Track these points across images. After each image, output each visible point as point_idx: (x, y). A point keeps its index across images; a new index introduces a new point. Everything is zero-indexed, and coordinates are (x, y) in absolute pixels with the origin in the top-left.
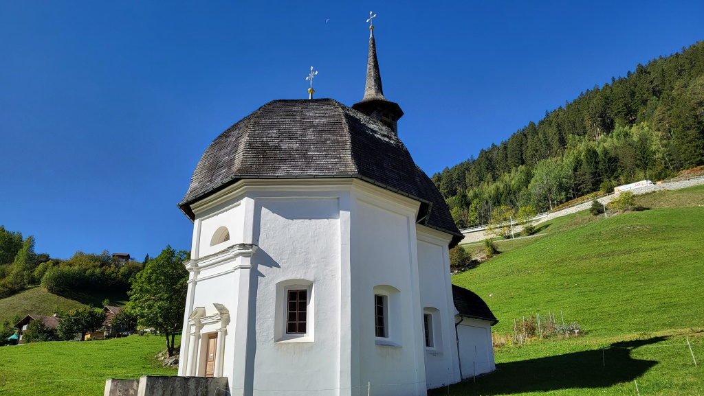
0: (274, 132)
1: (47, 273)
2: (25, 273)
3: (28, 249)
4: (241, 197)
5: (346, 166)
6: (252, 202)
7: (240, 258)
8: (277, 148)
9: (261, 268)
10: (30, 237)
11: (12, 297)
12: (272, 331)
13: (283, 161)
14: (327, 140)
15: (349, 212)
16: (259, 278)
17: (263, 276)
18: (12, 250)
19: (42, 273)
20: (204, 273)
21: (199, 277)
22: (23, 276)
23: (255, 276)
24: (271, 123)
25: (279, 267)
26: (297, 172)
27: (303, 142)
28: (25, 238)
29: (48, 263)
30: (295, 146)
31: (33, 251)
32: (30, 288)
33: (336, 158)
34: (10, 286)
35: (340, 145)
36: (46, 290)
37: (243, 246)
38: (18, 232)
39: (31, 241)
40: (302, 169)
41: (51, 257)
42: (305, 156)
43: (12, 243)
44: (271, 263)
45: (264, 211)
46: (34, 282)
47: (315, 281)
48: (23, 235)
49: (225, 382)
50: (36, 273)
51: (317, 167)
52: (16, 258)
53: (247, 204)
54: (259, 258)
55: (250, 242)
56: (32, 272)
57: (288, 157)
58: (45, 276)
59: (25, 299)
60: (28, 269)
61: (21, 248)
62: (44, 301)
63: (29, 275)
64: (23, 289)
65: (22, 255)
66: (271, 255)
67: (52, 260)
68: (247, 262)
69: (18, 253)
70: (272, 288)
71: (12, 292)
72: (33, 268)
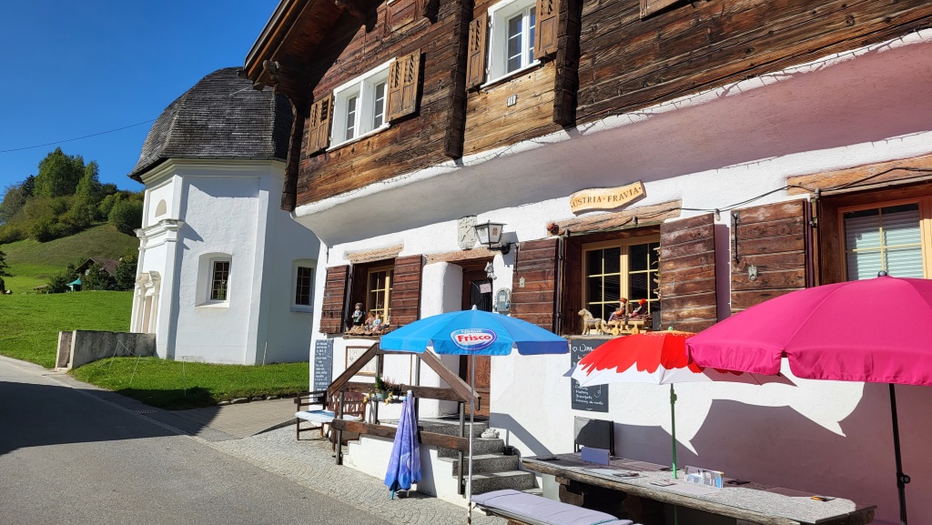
0: (204, 110)
1: (115, 208)
2: (89, 207)
3: (91, 178)
4: (170, 175)
5: (266, 147)
6: (180, 179)
7: (168, 231)
8: (204, 127)
9: (187, 241)
10: (92, 163)
11: (77, 236)
12: (194, 297)
13: (208, 141)
14: (252, 119)
15: (268, 192)
16: (185, 250)
17: (188, 249)
18: (73, 178)
19: (109, 208)
20: (151, 242)
21: (148, 245)
22: (86, 210)
23: (180, 248)
24: (203, 99)
25: (202, 241)
26: (219, 153)
27: (229, 121)
28: (86, 163)
29: (115, 195)
30: (221, 126)
31: (97, 181)
32: (96, 225)
33: (258, 139)
34: (72, 222)
35: (264, 125)
36: (115, 228)
37: (169, 221)
38: (78, 156)
39: (94, 166)
40: (224, 150)
41: (119, 188)
42: (228, 137)
43: (71, 169)
44: (195, 237)
45: (192, 188)
46: (101, 218)
47: (233, 254)
48: (84, 158)
49: (153, 338)
50: (102, 208)
51: (239, 149)
52: (77, 188)
53: (177, 181)
54: (185, 233)
55: (177, 218)
56: (97, 206)
57: (214, 135)
58: (112, 211)
59: (91, 238)
60: (93, 203)
61: (83, 176)
62: (114, 241)
63: (94, 210)
64: (88, 226)
65: (84, 184)
66: (196, 230)
67: (120, 192)
68: (174, 236)
69: (80, 182)
70: (196, 260)
71: (76, 230)
72: (97, 202)
